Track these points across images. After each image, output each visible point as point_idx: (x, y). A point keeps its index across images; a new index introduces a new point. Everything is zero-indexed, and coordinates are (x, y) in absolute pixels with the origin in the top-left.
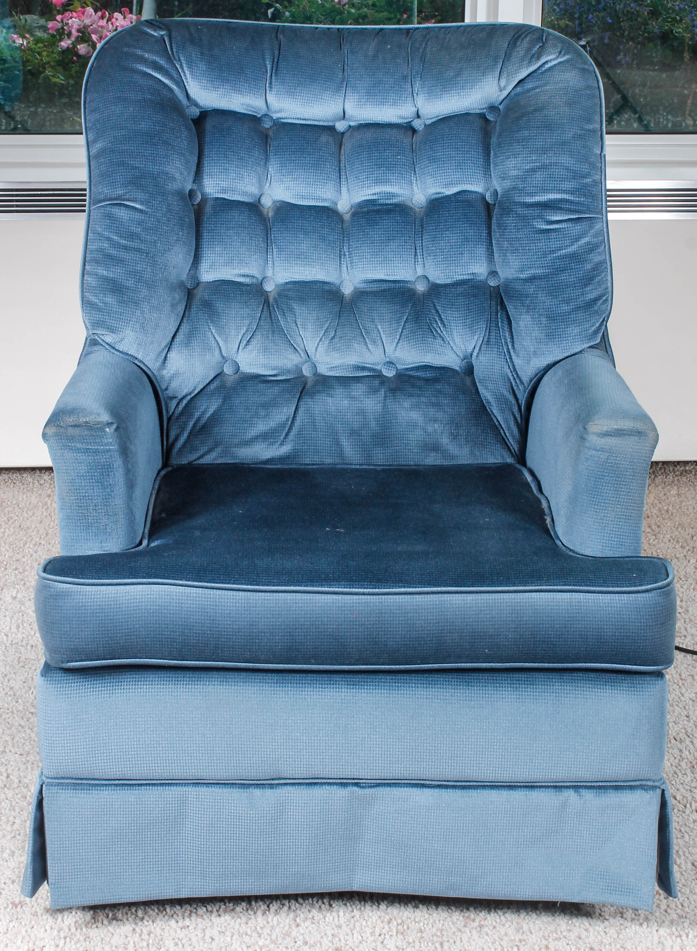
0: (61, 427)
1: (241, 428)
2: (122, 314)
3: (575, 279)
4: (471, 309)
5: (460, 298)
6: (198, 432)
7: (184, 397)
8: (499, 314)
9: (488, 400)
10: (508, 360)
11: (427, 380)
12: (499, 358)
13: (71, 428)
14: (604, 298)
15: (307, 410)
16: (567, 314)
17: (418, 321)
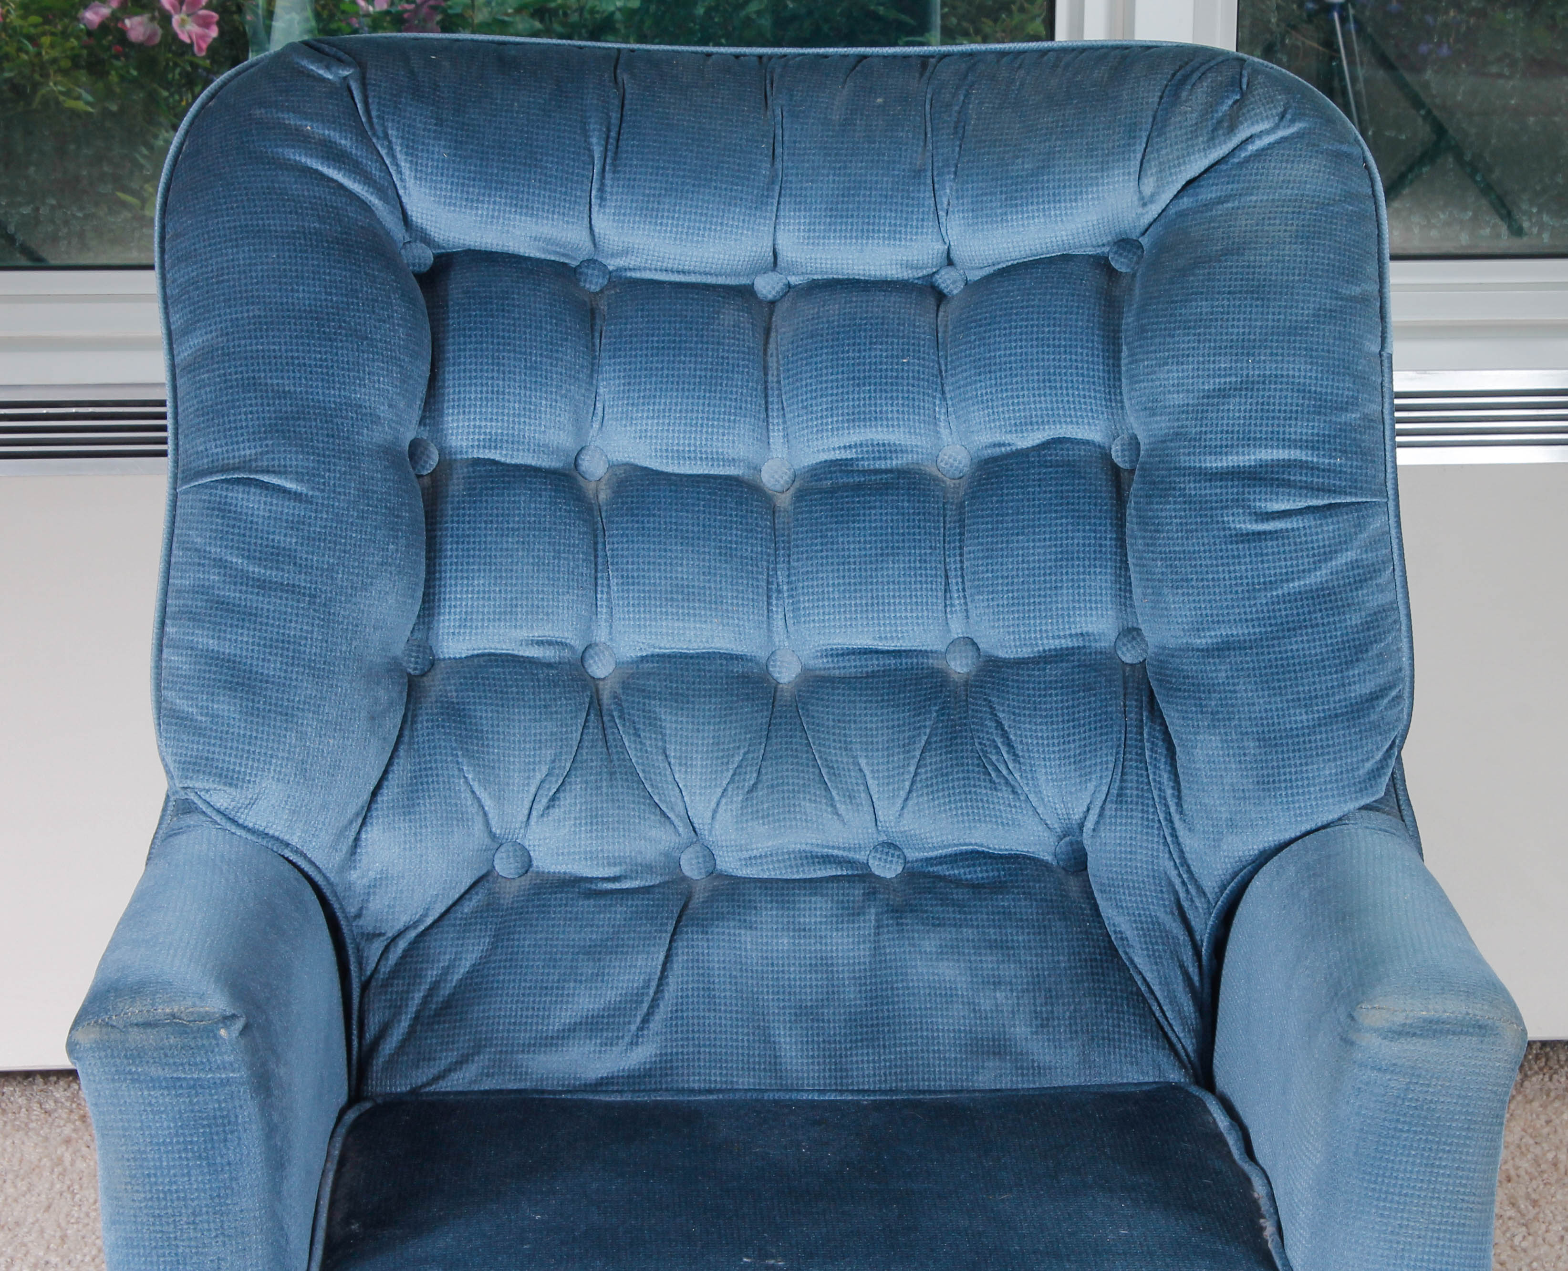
0: (113, 1026)
1: (536, 1006)
2: (253, 741)
3: (1324, 650)
4: (1079, 719)
5: (1054, 692)
6: (435, 1016)
7: (400, 934)
8: (1146, 730)
9: (1121, 932)
10: (1169, 839)
11: (975, 887)
12: (1147, 833)
13: (136, 1029)
14: (1394, 693)
15: (693, 961)
16: (1306, 731)
17: (954, 748)
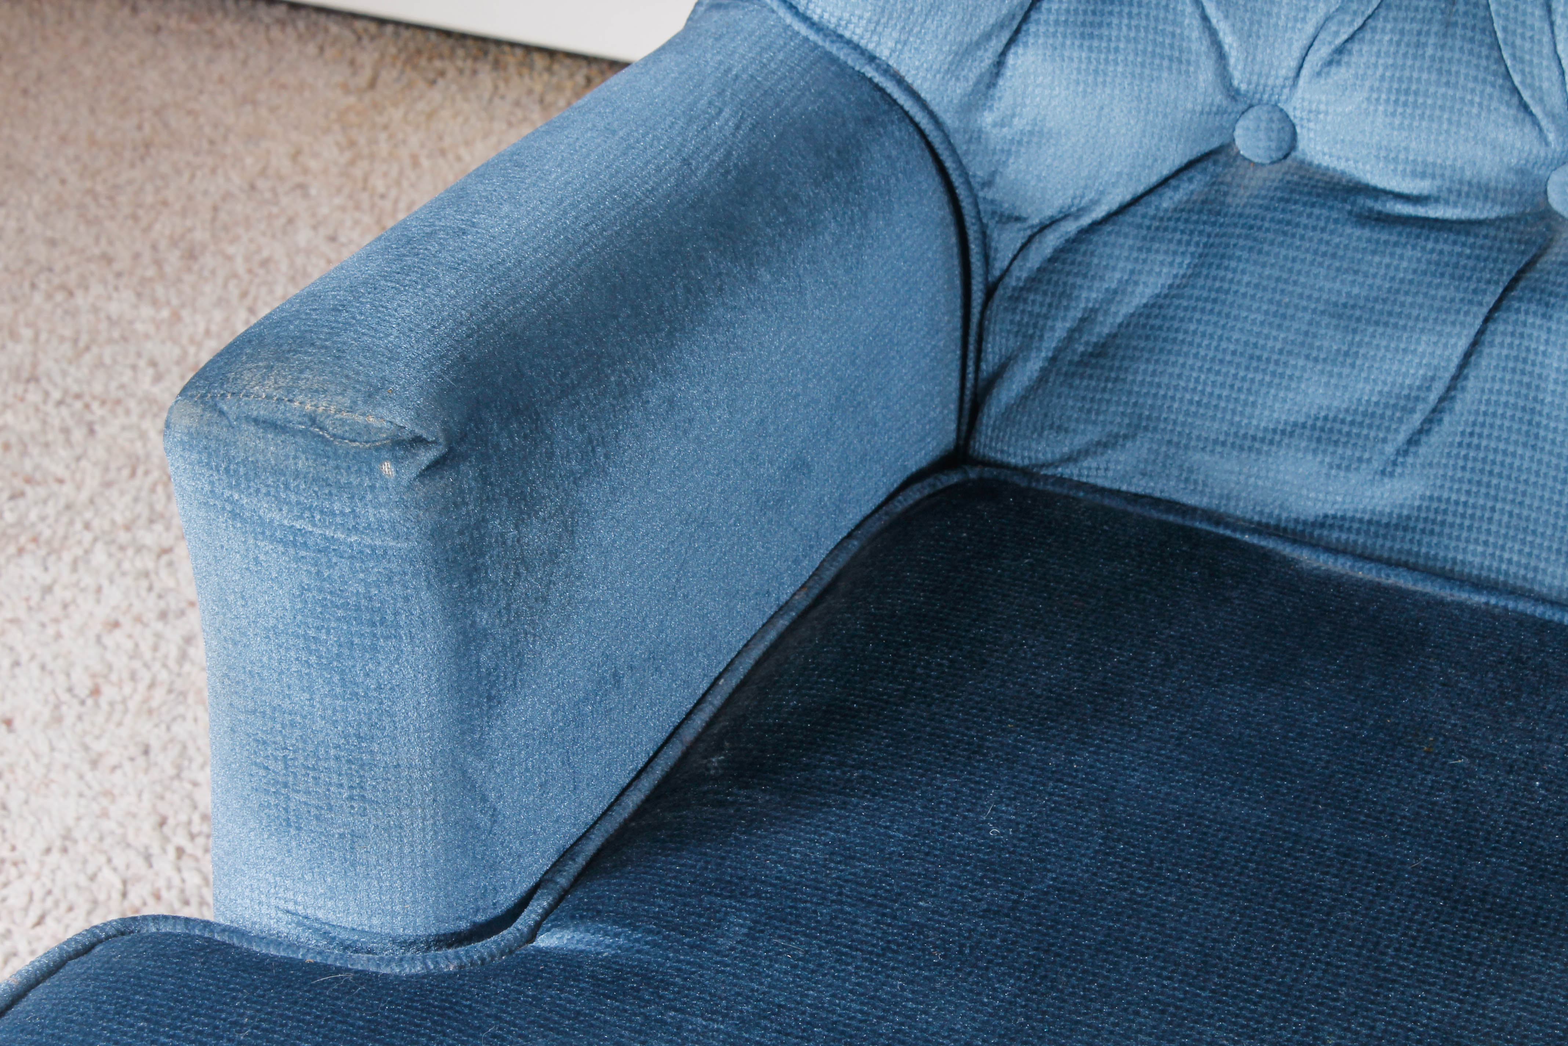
0: (222, 413)
7: (1053, 222)
13: (252, 429)
15: (1516, 359)
